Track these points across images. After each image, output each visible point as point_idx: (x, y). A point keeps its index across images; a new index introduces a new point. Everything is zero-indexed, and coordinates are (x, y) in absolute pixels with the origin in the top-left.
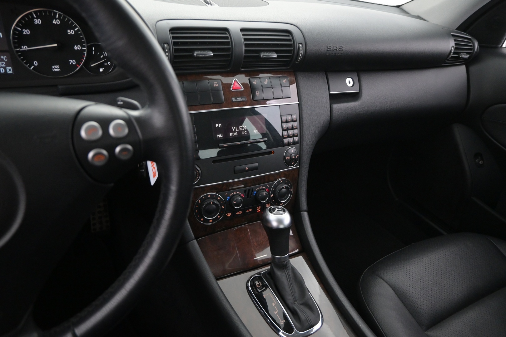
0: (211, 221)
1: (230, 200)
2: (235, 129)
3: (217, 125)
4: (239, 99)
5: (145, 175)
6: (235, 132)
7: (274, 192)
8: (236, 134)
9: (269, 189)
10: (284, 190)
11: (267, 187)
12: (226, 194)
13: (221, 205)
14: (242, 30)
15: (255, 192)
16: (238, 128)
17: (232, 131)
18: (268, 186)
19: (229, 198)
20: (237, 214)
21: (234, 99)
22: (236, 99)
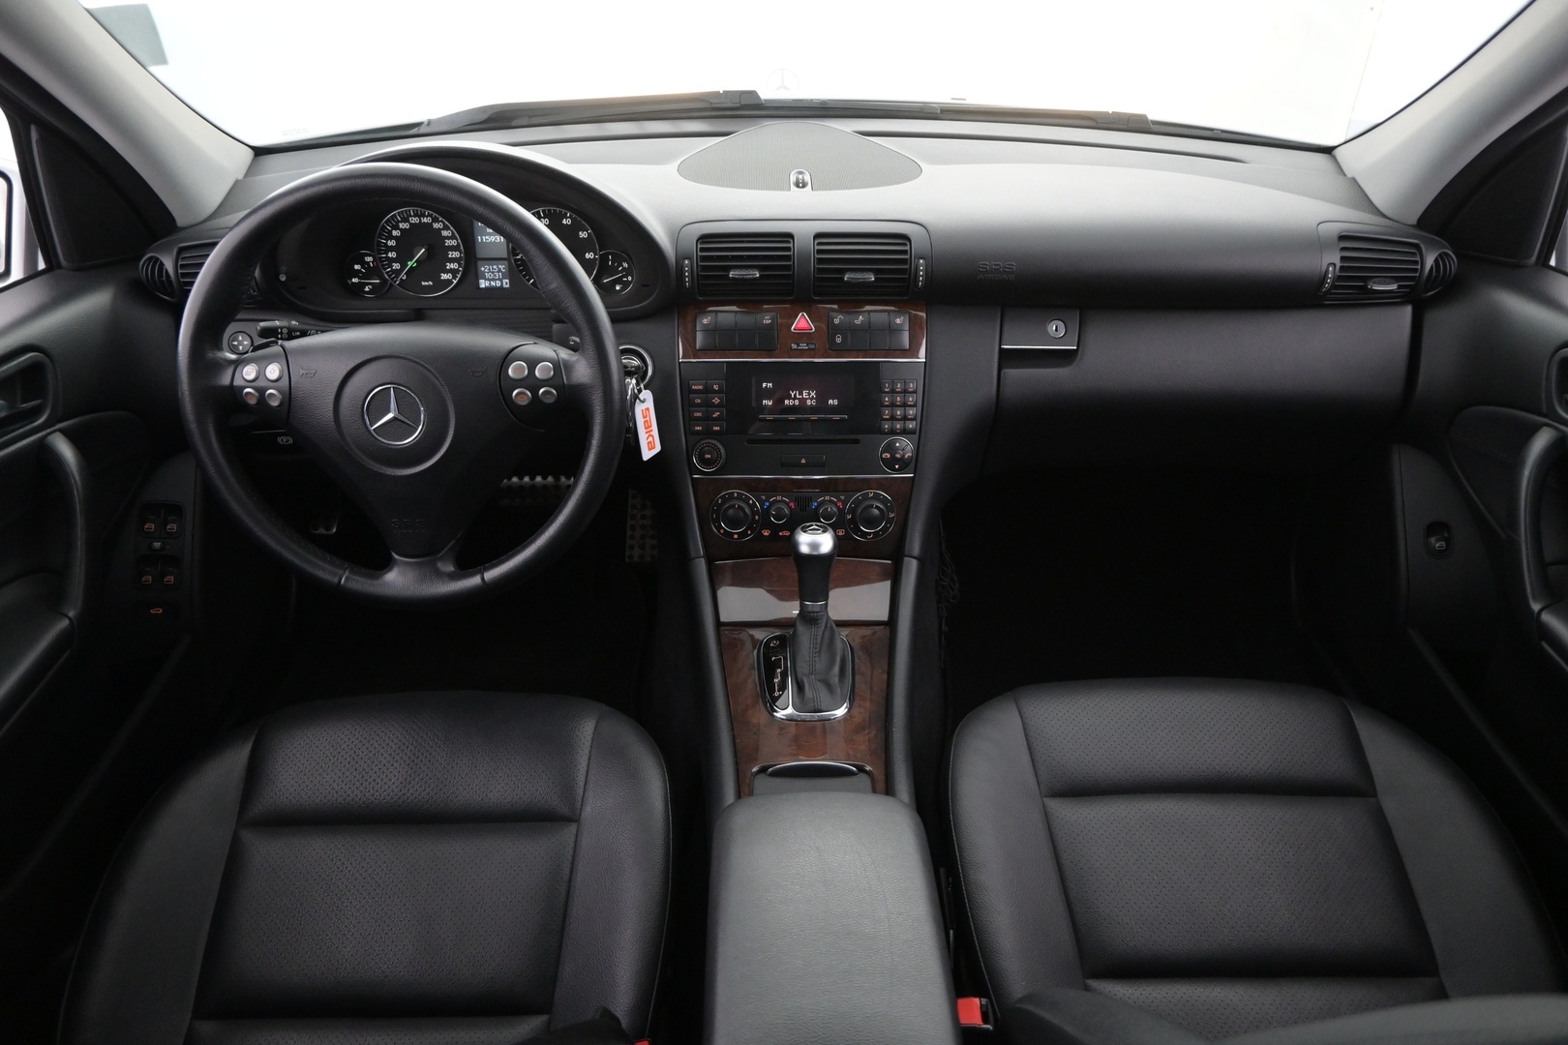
0: (736, 536)
1: (769, 507)
2: (795, 395)
3: (764, 385)
4: (803, 346)
5: (632, 442)
6: (795, 398)
7: (853, 511)
8: (797, 402)
9: (845, 505)
10: (876, 512)
11: (839, 500)
12: (764, 498)
13: (754, 514)
14: (818, 236)
15: (816, 504)
16: (801, 393)
17: (789, 398)
18: (842, 498)
19: (768, 504)
20: (781, 534)
21: (794, 346)
22: (798, 345)
